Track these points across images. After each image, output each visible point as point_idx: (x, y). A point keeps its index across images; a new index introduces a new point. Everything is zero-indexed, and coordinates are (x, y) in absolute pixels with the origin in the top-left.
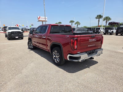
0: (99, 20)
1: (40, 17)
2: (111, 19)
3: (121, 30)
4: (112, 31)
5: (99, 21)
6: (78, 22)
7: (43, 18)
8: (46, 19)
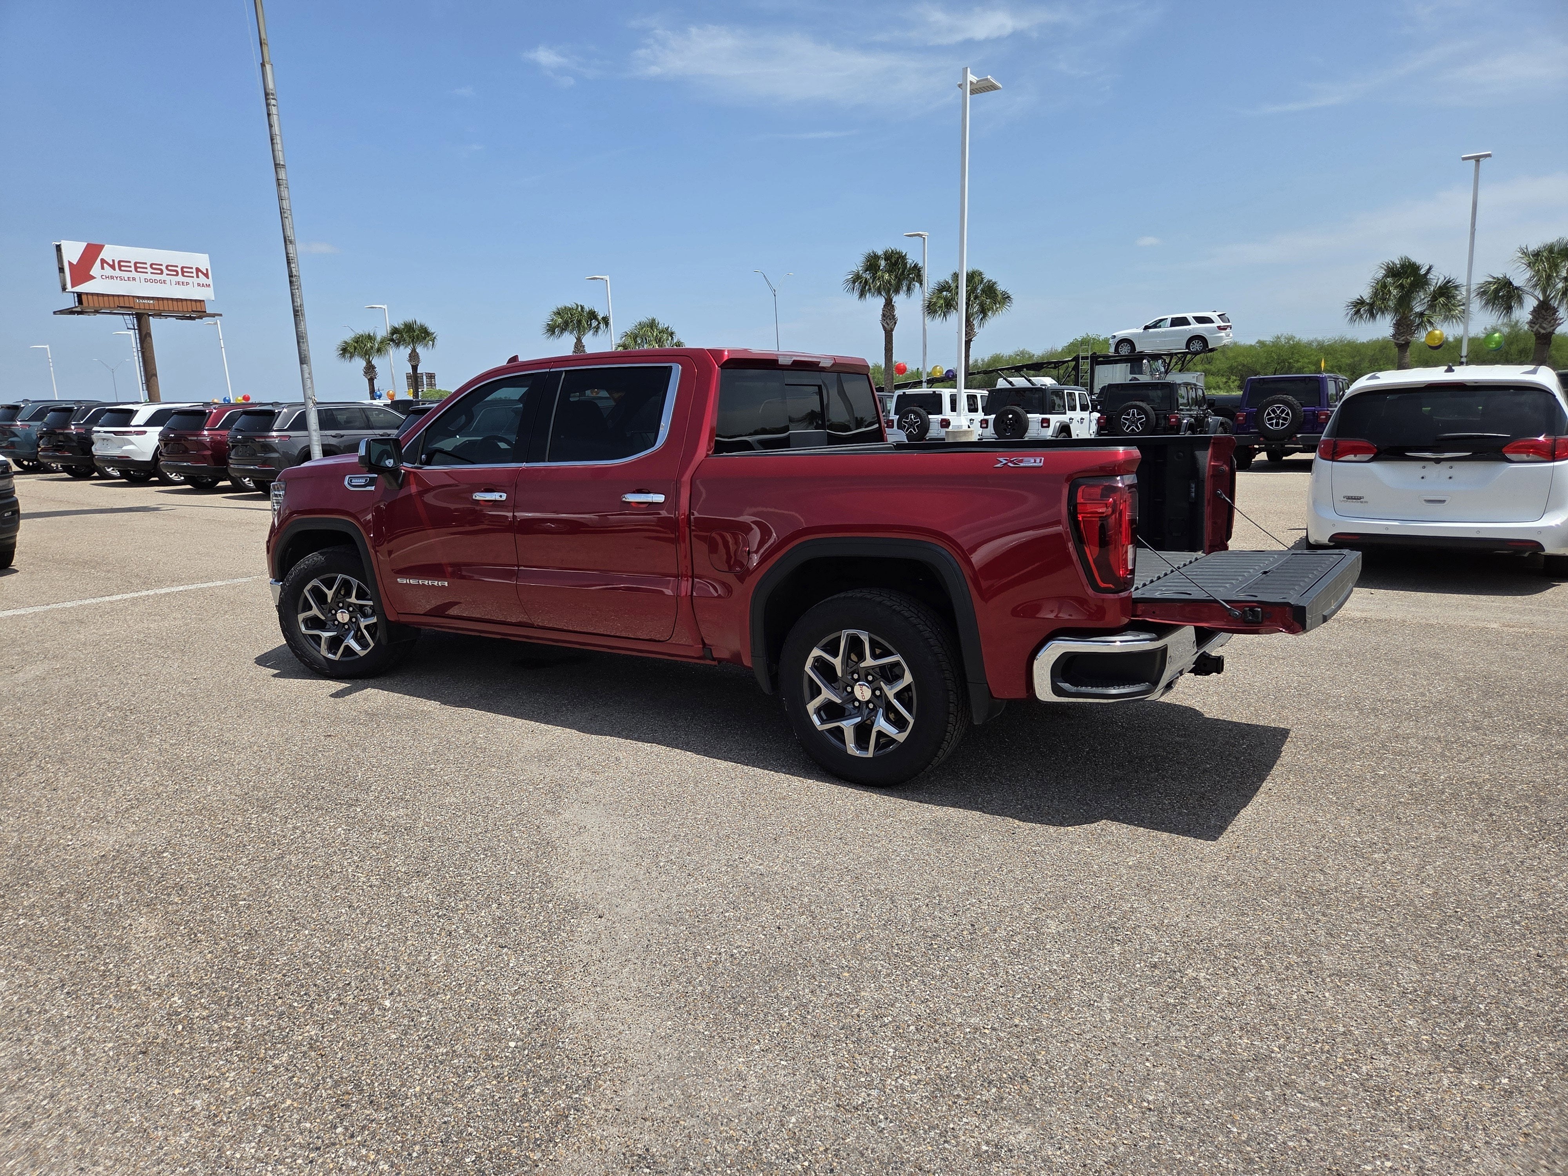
0: (889, 305)
1: (92, 253)
2: (1006, 298)
3: (1141, 410)
4: (1055, 420)
5: (889, 316)
6: (652, 324)
7: (150, 270)
8: (198, 277)
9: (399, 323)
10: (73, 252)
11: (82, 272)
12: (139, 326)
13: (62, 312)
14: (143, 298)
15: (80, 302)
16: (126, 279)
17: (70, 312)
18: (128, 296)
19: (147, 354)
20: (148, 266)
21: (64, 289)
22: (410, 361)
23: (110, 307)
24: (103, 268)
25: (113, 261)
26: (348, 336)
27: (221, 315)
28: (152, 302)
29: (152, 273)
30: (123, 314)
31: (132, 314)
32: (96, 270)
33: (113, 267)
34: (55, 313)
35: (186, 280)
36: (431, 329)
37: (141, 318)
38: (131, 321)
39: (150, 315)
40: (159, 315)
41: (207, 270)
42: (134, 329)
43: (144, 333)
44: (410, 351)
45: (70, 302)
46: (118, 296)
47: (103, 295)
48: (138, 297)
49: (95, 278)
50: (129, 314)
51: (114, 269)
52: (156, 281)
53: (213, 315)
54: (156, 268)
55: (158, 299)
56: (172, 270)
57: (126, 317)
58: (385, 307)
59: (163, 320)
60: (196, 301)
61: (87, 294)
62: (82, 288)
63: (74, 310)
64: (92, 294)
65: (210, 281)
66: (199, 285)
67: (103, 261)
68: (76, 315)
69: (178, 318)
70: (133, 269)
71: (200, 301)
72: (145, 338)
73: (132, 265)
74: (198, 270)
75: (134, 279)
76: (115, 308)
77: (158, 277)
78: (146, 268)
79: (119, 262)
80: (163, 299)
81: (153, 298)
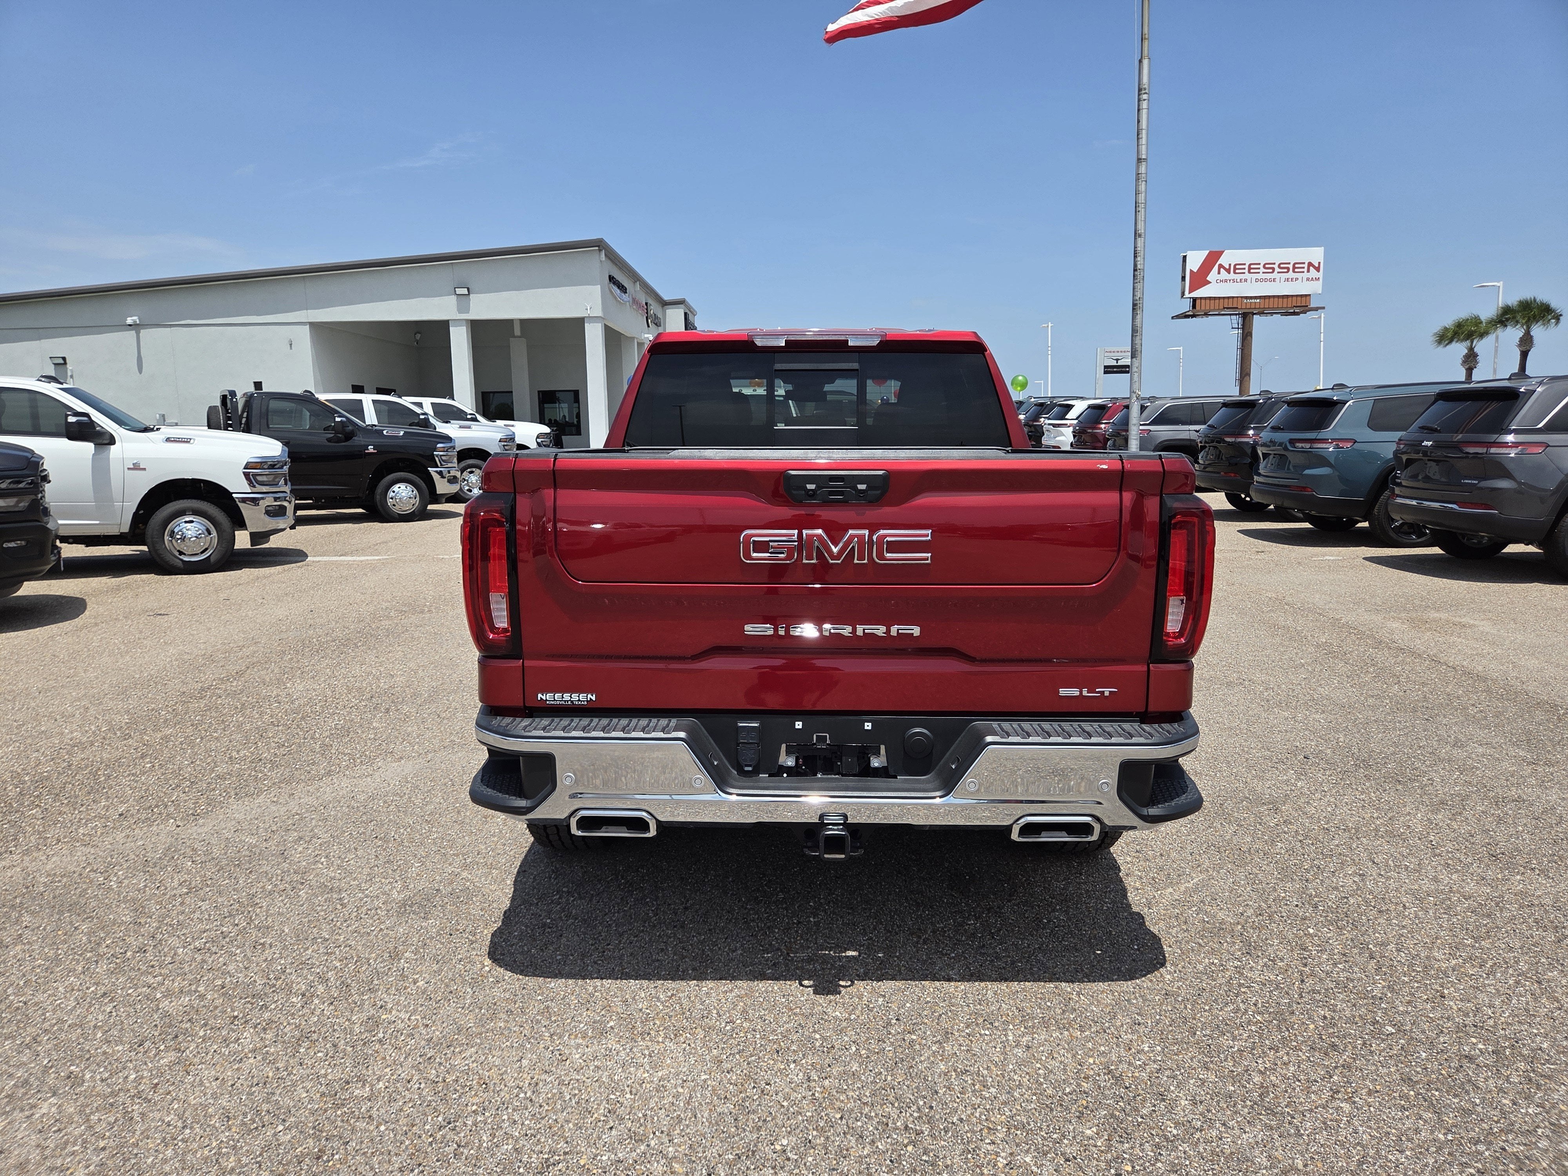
1: (1212, 259)
7: (1262, 270)
8: (1308, 271)
9: (1513, 300)
10: (1195, 260)
11: (1200, 279)
12: (1243, 325)
13: (1178, 317)
14: (1251, 298)
15: (1194, 306)
16: (1238, 281)
17: (1185, 316)
18: (1237, 297)
19: (1246, 351)
20: (1261, 266)
21: (1183, 294)
22: (1520, 346)
23: (1219, 309)
24: (1219, 273)
25: (1230, 265)
26: (1449, 321)
27: (1324, 308)
28: (1258, 301)
29: (1263, 273)
30: (1230, 315)
31: (1239, 314)
32: (1212, 276)
33: (1228, 271)
34: (1173, 318)
35: (1295, 275)
36: (1553, 305)
37: (1246, 317)
38: (1236, 320)
39: (1255, 314)
40: (1261, 313)
41: (1319, 263)
42: (1238, 328)
43: (1246, 332)
44: (1521, 334)
45: (1186, 306)
46: (1228, 298)
47: (1215, 298)
48: (1246, 298)
49: (1210, 283)
50: (1236, 314)
51: (1229, 273)
52: (1266, 280)
53: (1316, 309)
54: (1269, 267)
55: (1265, 297)
56: (1284, 268)
57: (1234, 317)
58: (1500, 284)
59: (1269, 317)
60: (1302, 296)
61: (1201, 298)
62: (1199, 293)
63: (1187, 314)
64: (1205, 298)
65: (1320, 275)
66: (1308, 279)
67: (1221, 266)
68: (1190, 319)
69: (1283, 314)
70: (1246, 271)
71: (1306, 295)
72: (1246, 336)
73: (1246, 267)
74: (1310, 264)
75: (1246, 280)
76: (1222, 310)
77: (1268, 276)
78: (1259, 268)
79: (1235, 265)
80: (1269, 297)
81: (1260, 297)
